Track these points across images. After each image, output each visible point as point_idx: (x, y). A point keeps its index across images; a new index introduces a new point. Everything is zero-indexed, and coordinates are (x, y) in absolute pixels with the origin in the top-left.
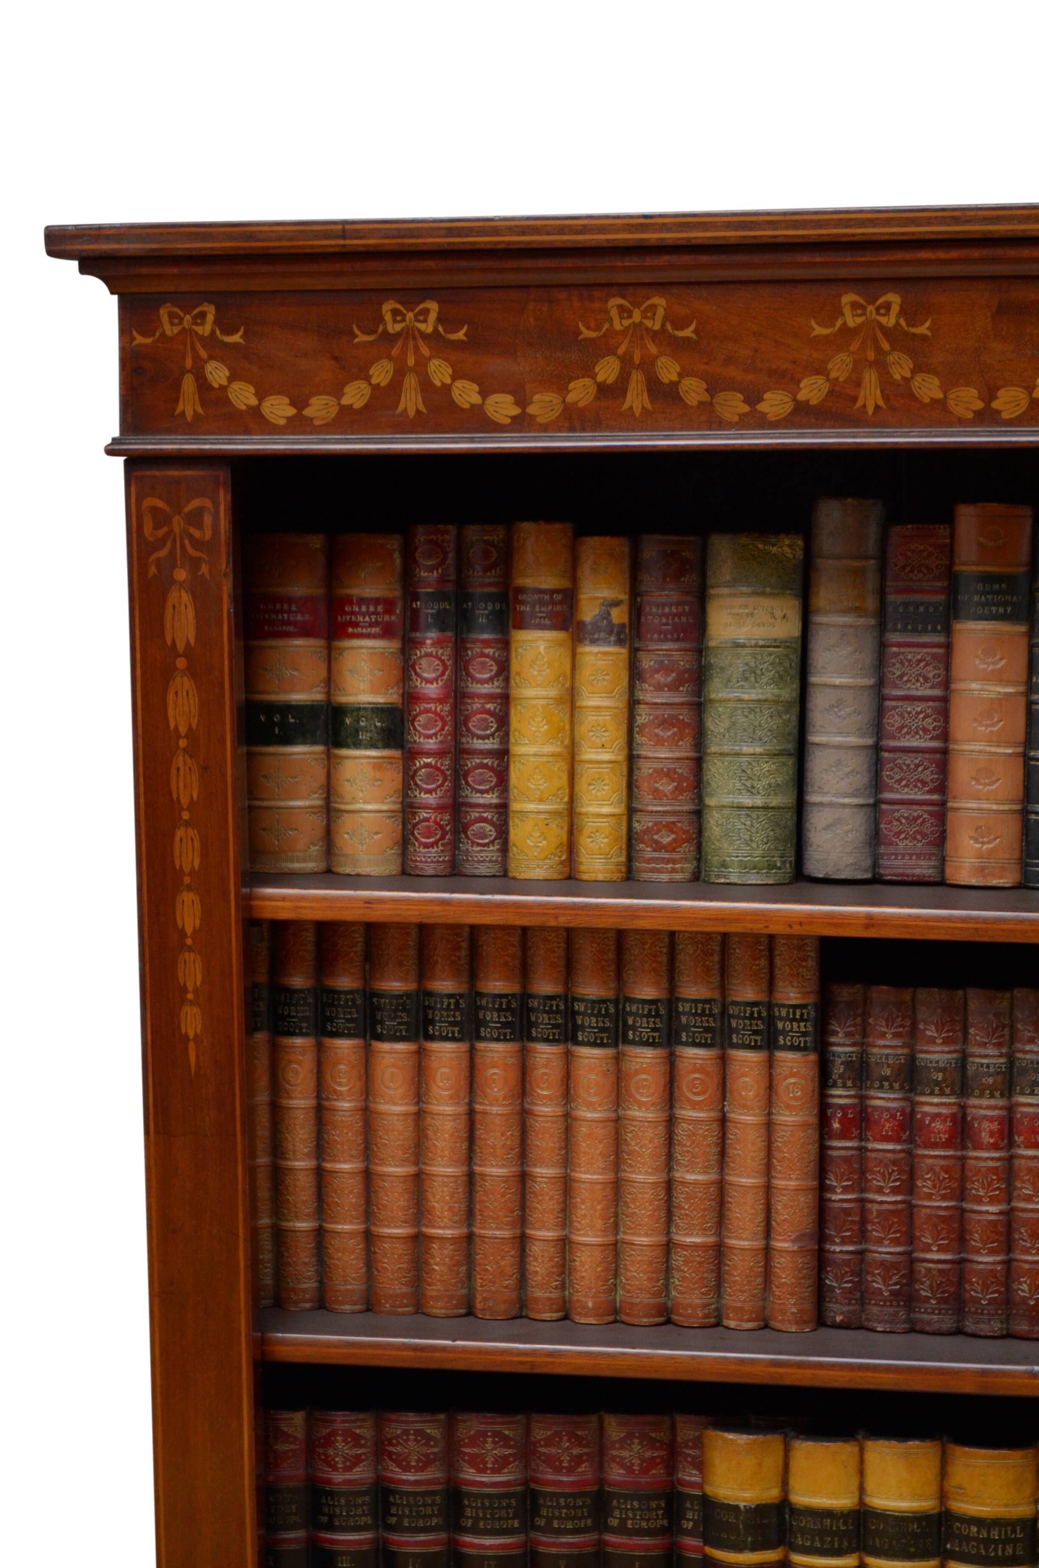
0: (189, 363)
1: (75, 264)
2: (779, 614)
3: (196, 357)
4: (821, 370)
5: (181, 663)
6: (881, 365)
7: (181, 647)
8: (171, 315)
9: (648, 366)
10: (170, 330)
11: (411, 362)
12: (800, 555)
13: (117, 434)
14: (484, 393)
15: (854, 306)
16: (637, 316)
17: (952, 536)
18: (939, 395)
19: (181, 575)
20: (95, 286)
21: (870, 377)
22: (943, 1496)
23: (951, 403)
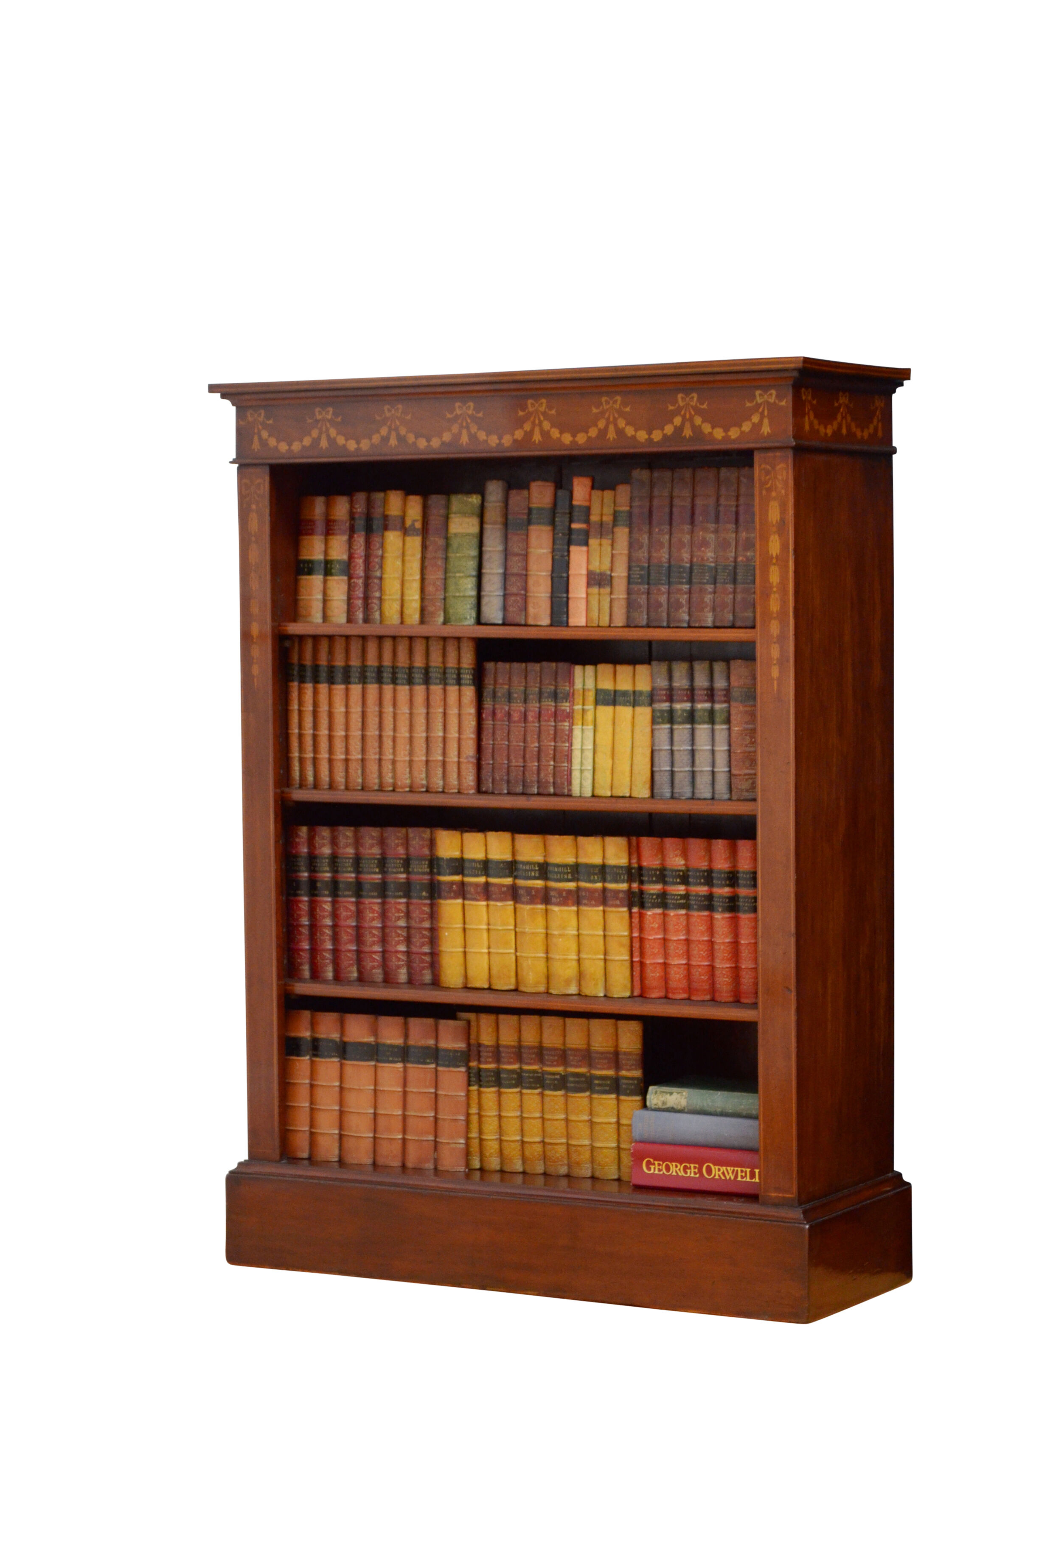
0: (256, 431)
1: (219, 395)
2: (471, 524)
3: (258, 429)
4: (449, 430)
5: (253, 539)
6: (468, 428)
7: (253, 532)
8: (251, 414)
9: (397, 430)
10: (250, 419)
11: (324, 429)
12: (480, 502)
13: (235, 457)
14: (347, 440)
15: (459, 407)
16: (393, 411)
17: (529, 494)
18: (485, 438)
19: (254, 507)
20: (227, 403)
21: (464, 432)
22: (514, 854)
23: (489, 441)
